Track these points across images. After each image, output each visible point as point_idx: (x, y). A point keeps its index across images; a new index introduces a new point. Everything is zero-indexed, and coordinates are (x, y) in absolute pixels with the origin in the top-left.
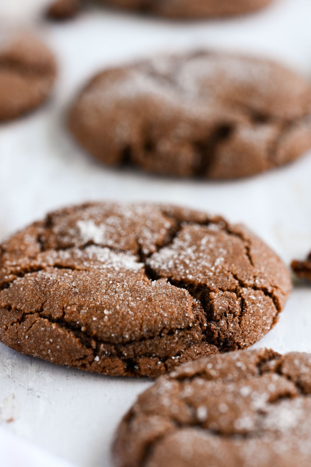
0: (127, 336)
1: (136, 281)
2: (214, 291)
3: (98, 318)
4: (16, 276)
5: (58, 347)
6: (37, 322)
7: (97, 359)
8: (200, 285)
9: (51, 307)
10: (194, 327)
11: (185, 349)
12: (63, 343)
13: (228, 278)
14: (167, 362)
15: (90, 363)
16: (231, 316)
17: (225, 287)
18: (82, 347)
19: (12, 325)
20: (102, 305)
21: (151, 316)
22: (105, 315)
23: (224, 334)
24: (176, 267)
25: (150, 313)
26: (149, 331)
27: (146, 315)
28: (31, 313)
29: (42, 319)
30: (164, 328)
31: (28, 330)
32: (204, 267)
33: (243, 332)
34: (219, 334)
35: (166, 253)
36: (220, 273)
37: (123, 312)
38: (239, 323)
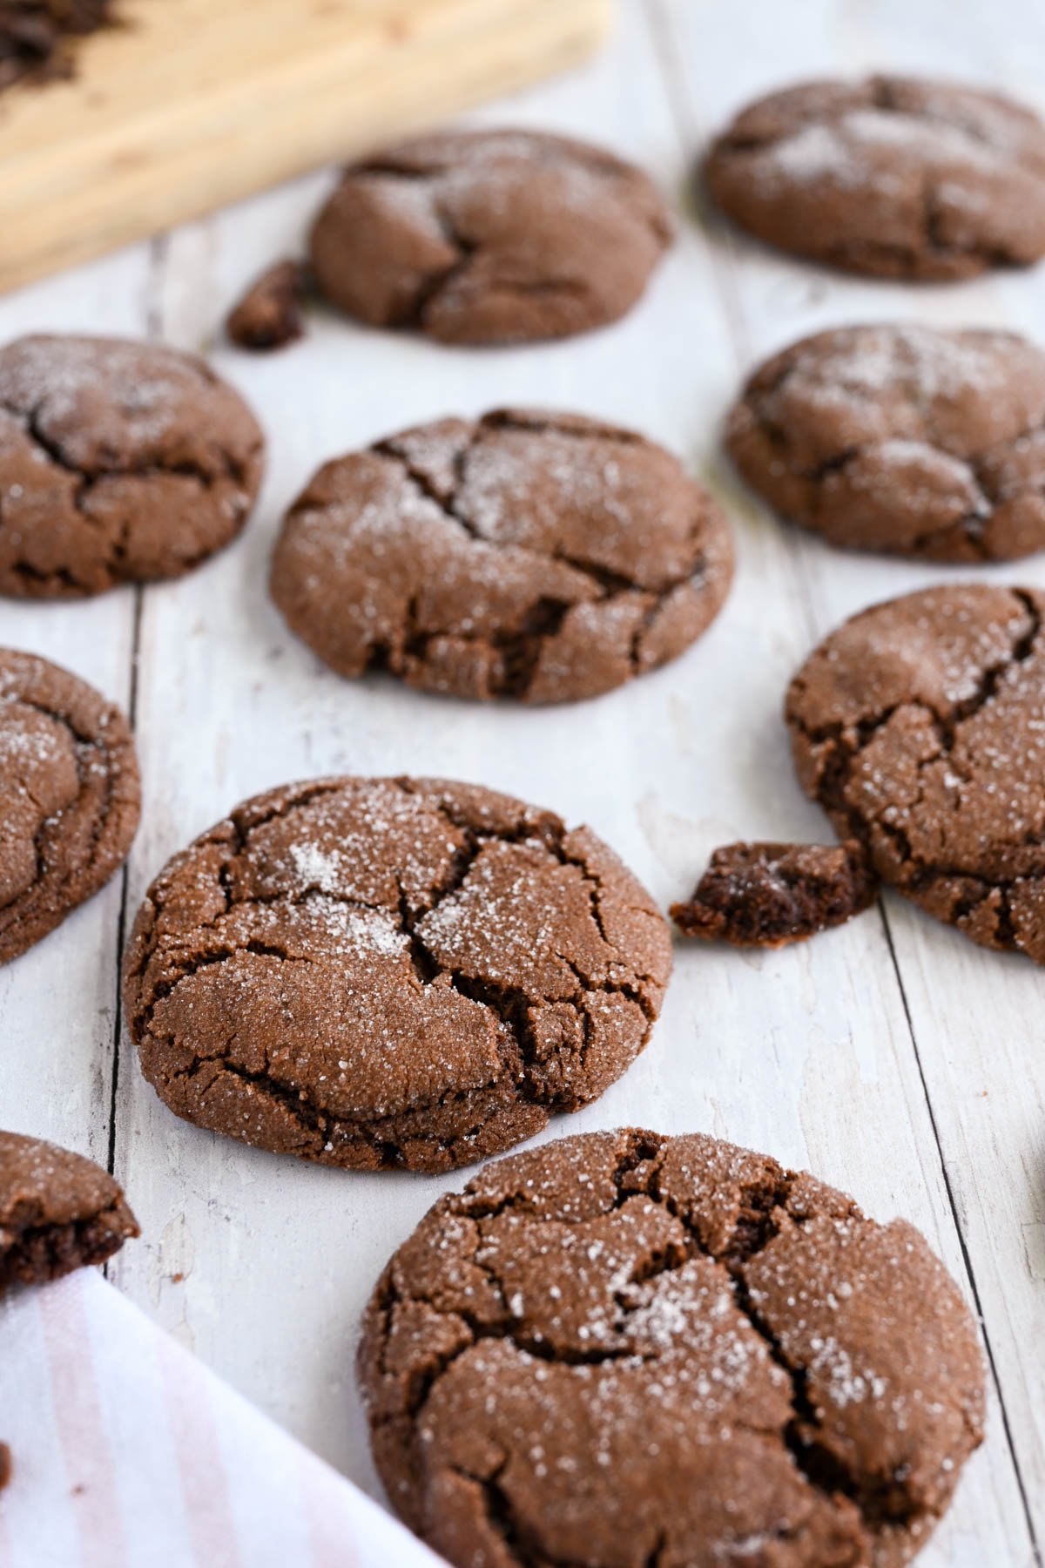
0: (382, 1111)
1: (396, 987)
2: (536, 1004)
3: (328, 1077)
4: (182, 971)
5: (259, 1128)
6: (220, 1078)
7: (329, 1147)
8: (510, 988)
9: (244, 1051)
10: (501, 1081)
11: (486, 1120)
12: (267, 1121)
13: (561, 973)
14: (453, 1147)
15: (318, 1153)
16: (567, 1052)
17: (556, 993)
18: (302, 1127)
19: (176, 1075)
20: (335, 1047)
21: (423, 1071)
22: (340, 1071)
23: (555, 1086)
24: (468, 948)
25: (420, 1064)
26: (421, 1098)
27: (414, 1070)
28: (210, 1058)
29: (229, 1073)
30: (448, 1090)
31: (204, 1091)
32: (518, 947)
33: (588, 1077)
34: (546, 1086)
35: (451, 911)
36: (546, 961)
37: (372, 1064)
38: (582, 1063)
